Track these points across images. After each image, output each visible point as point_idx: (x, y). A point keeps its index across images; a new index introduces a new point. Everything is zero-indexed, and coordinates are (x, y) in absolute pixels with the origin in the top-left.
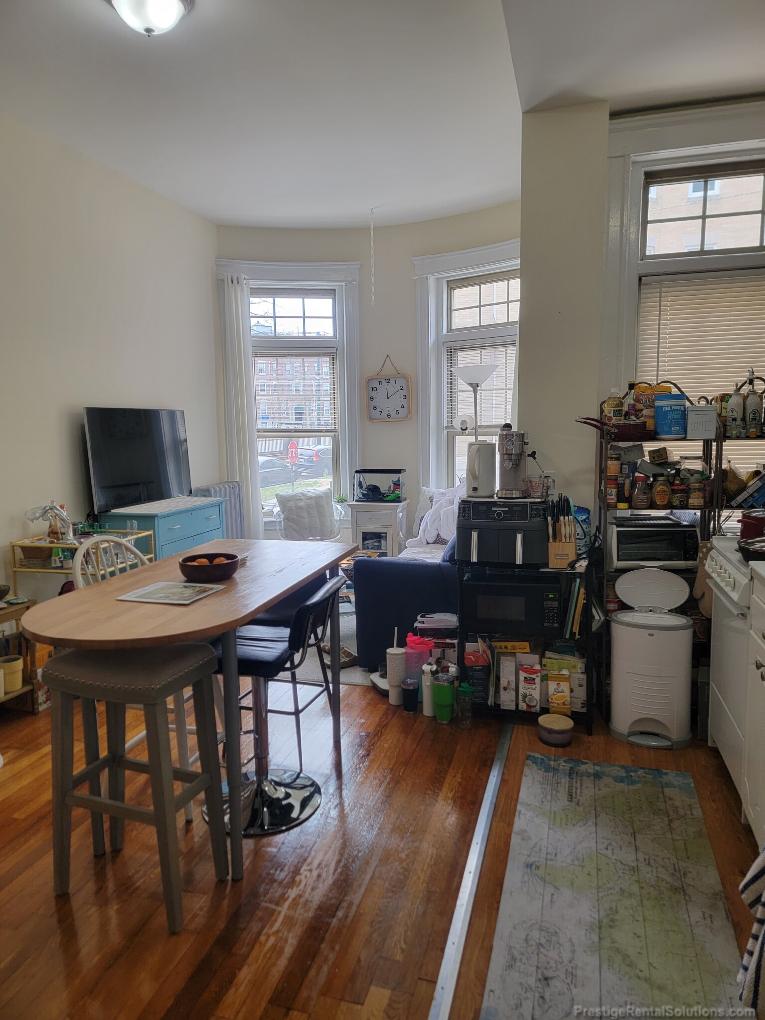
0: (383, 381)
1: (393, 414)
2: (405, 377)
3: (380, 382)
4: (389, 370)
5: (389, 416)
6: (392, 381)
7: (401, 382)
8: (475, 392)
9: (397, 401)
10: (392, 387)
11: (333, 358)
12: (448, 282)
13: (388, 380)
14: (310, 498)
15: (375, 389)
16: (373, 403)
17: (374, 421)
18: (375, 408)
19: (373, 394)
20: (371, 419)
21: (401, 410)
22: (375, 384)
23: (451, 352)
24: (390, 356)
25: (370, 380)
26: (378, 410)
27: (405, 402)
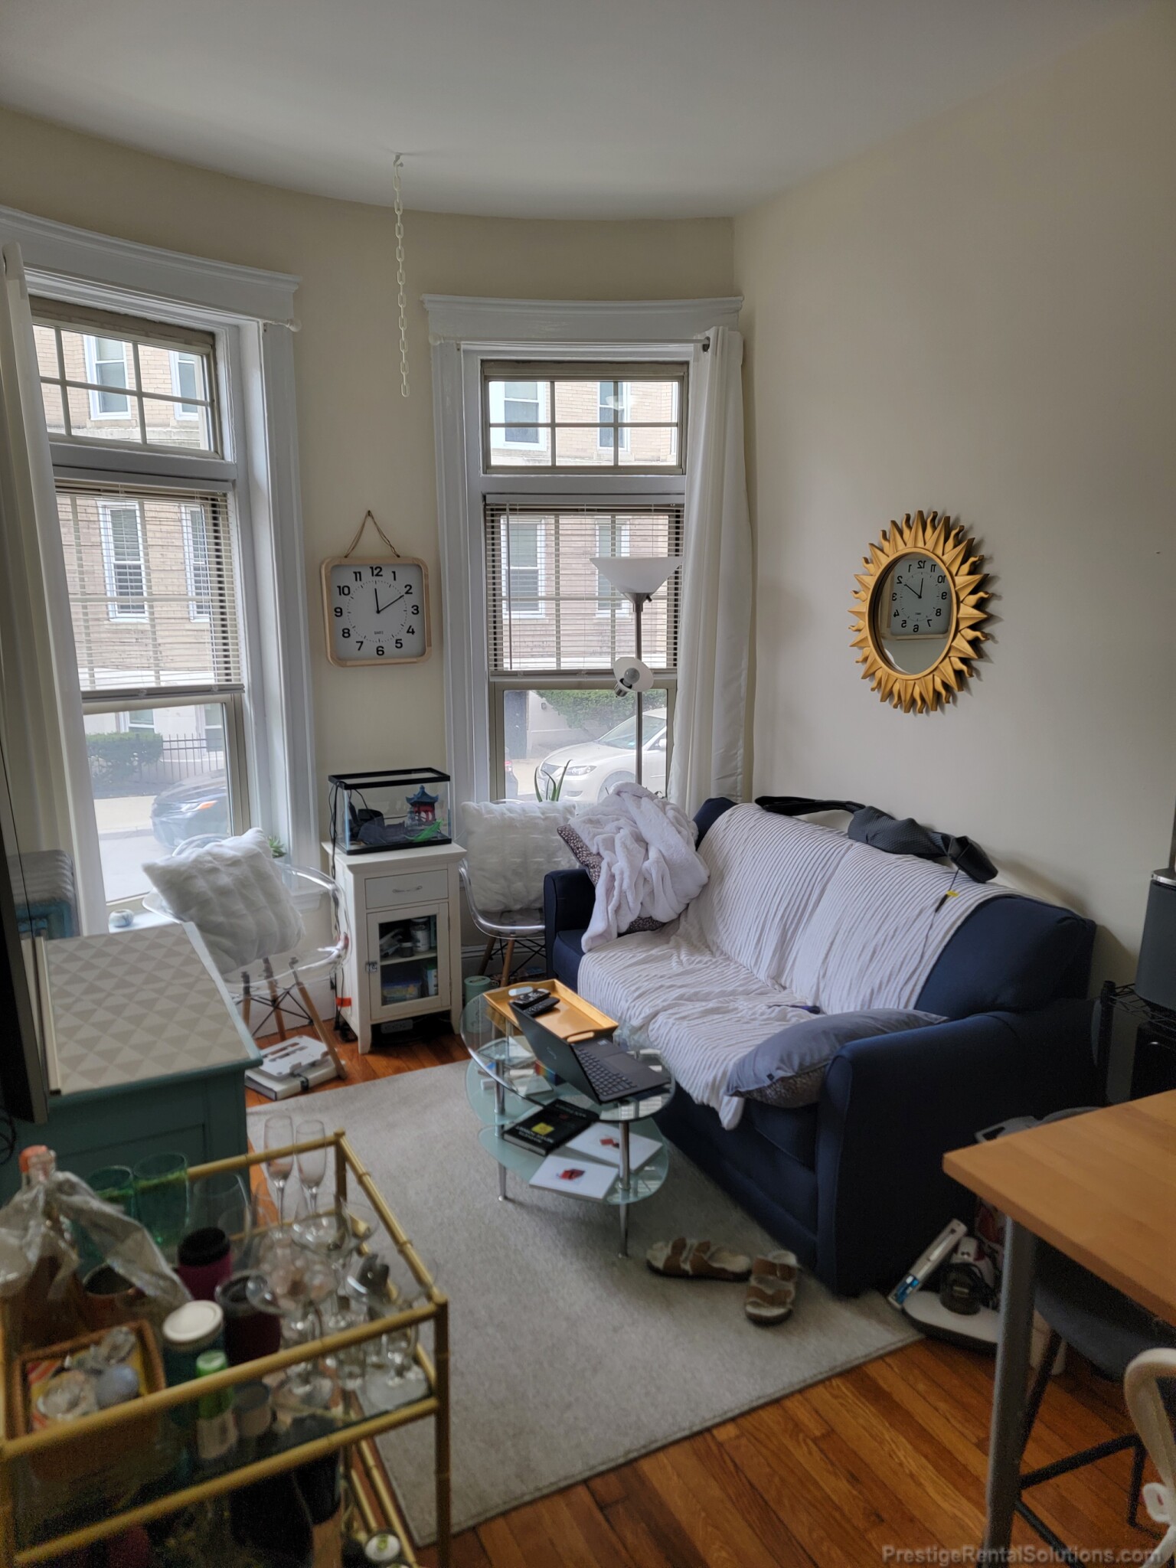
0: (366, 574)
1: (390, 647)
2: (418, 566)
3: (358, 575)
4: (371, 545)
5: (380, 651)
6: (387, 573)
7: (406, 577)
9: (397, 620)
10: (388, 588)
11: (214, 506)
12: (483, 361)
13: (376, 571)
14: (234, 862)
15: (346, 591)
16: (343, 622)
17: (349, 663)
18: (346, 633)
19: (343, 601)
20: (340, 660)
21: (407, 639)
22: (347, 579)
23: (492, 512)
24: (373, 513)
25: (336, 568)
26: (355, 637)
27: (414, 621)
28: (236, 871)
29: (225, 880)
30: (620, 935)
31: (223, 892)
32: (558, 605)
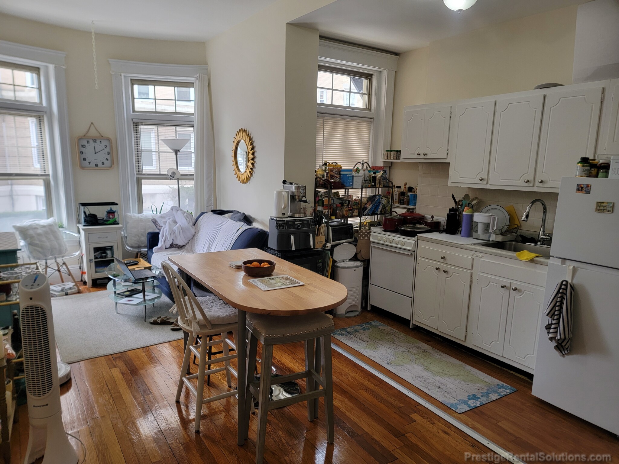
0: (91, 141)
1: (100, 164)
2: (109, 140)
3: (88, 142)
4: (93, 133)
5: (96, 165)
6: (98, 141)
7: (105, 143)
8: (176, 154)
9: (102, 156)
10: (99, 146)
11: (40, 119)
12: (131, 79)
13: (95, 141)
14: (44, 227)
15: (84, 146)
16: (83, 156)
17: (85, 169)
18: (85, 159)
19: (83, 150)
20: (82, 168)
21: (105, 162)
22: (84, 142)
23: (136, 125)
24: (94, 123)
25: (80, 139)
26: (87, 161)
27: (108, 157)
28: (44, 229)
29: (40, 231)
30: (166, 249)
31: (39, 235)
32: (159, 154)
